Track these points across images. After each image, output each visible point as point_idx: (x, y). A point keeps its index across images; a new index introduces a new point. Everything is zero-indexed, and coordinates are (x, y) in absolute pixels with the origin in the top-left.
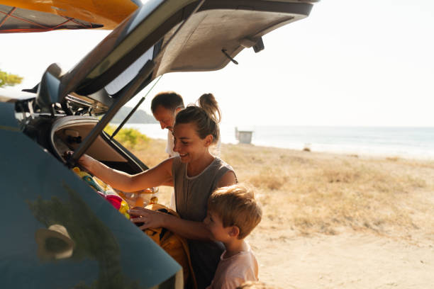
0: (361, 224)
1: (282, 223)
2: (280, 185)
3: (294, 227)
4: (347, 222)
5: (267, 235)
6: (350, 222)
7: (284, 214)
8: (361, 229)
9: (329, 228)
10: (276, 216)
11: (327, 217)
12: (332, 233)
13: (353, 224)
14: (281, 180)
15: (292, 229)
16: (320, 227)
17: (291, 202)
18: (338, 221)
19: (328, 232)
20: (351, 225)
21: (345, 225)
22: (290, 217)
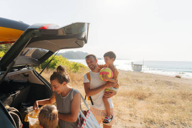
1: (136, 119)
2: (145, 97)
3: (143, 122)
5: (124, 124)
7: (140, 114)
10: (135, 115)
15: (141, 123)
17: (148, 108)
22: (143, 117)
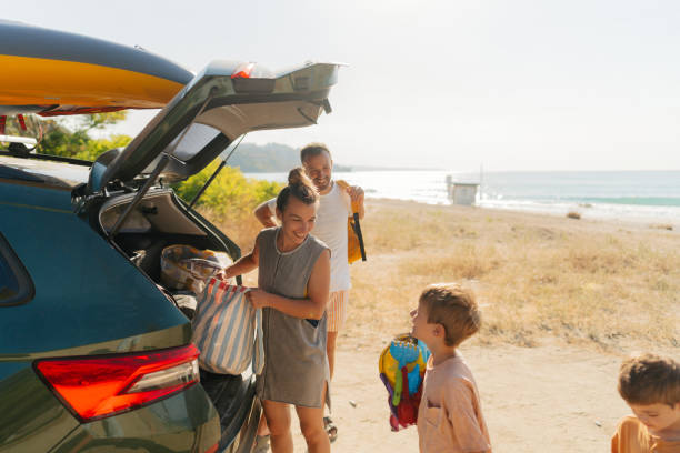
0: (583, 336)
2: (482, 272)
4: (562, 331)
6: (567, 331)
8: (582, 341)
9: (528, 338)
11: (533, 323)
12: (529, 345)
13: (571, 335)
14: (488, 266)
16: (513, 336)
18: (548, 329)
19: (523, 343)
20: (567, 335)
21: (557, 335)
